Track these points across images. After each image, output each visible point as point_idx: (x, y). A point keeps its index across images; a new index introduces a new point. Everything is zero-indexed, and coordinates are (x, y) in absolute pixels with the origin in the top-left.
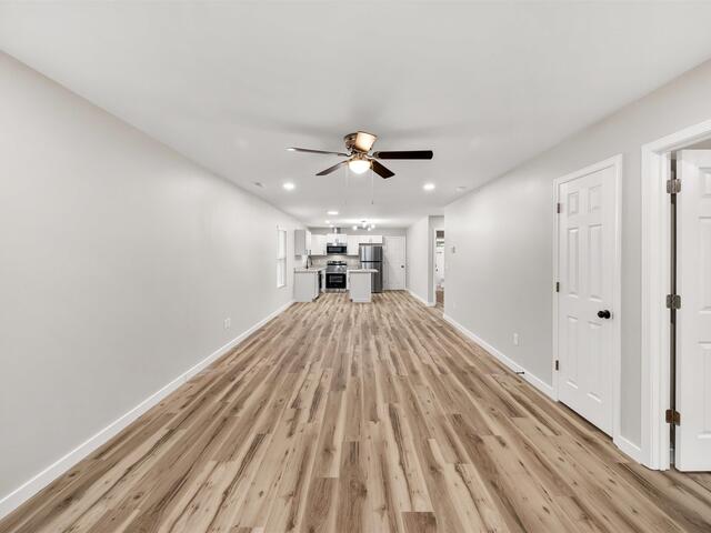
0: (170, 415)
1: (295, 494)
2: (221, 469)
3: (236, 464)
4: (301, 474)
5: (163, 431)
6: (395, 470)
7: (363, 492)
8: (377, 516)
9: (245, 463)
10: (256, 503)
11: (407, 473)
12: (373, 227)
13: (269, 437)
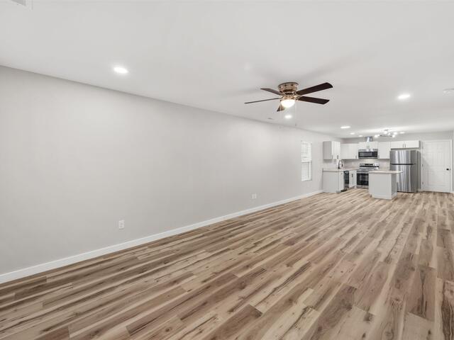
0: (208, 230)
1: (217, 274)
2: (204, 254)
3: (210, 254)
4: (228, 268)
5: (201, 235)
6: (269, 289)
7: (243, 288)
8: (237, 298)
9: (213, 255)
10: (203, 269)
11: (274, 293)
12: (395, 133)
13: (231, 251)
